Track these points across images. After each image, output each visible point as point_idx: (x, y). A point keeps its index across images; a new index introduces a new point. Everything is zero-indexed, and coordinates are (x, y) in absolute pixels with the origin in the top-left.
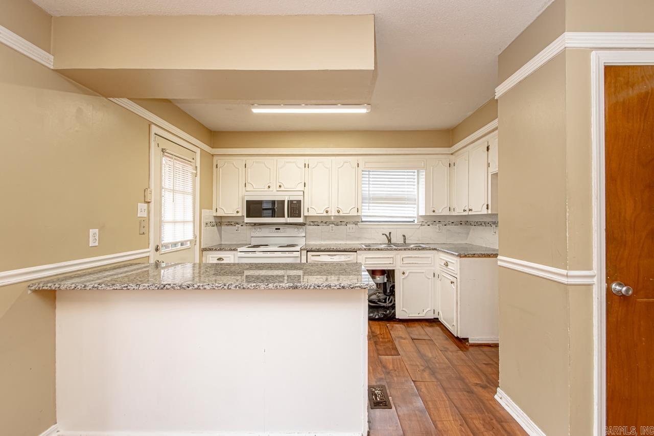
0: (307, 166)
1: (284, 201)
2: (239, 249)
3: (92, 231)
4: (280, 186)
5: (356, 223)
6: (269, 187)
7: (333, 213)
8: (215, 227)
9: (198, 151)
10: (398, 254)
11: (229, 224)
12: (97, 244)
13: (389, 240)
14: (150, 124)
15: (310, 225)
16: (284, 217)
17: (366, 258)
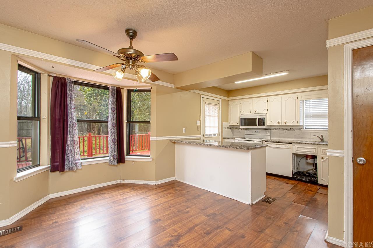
0: (268, 101)
1: (256, 118)
2: (236, 139)
3: (184, 129)
4: (255, 112)
5: (300, 129)
6: (251, 112)
7: (283, 124)
8: (230, 130)
9: (221, 100)
10: (319, 147)
11: (236, 129)
12: (185, 132)
13: (322, 140)
14: (201, 95)
15: (273, 130)
16: (256, 125)
17: (298, 147)
